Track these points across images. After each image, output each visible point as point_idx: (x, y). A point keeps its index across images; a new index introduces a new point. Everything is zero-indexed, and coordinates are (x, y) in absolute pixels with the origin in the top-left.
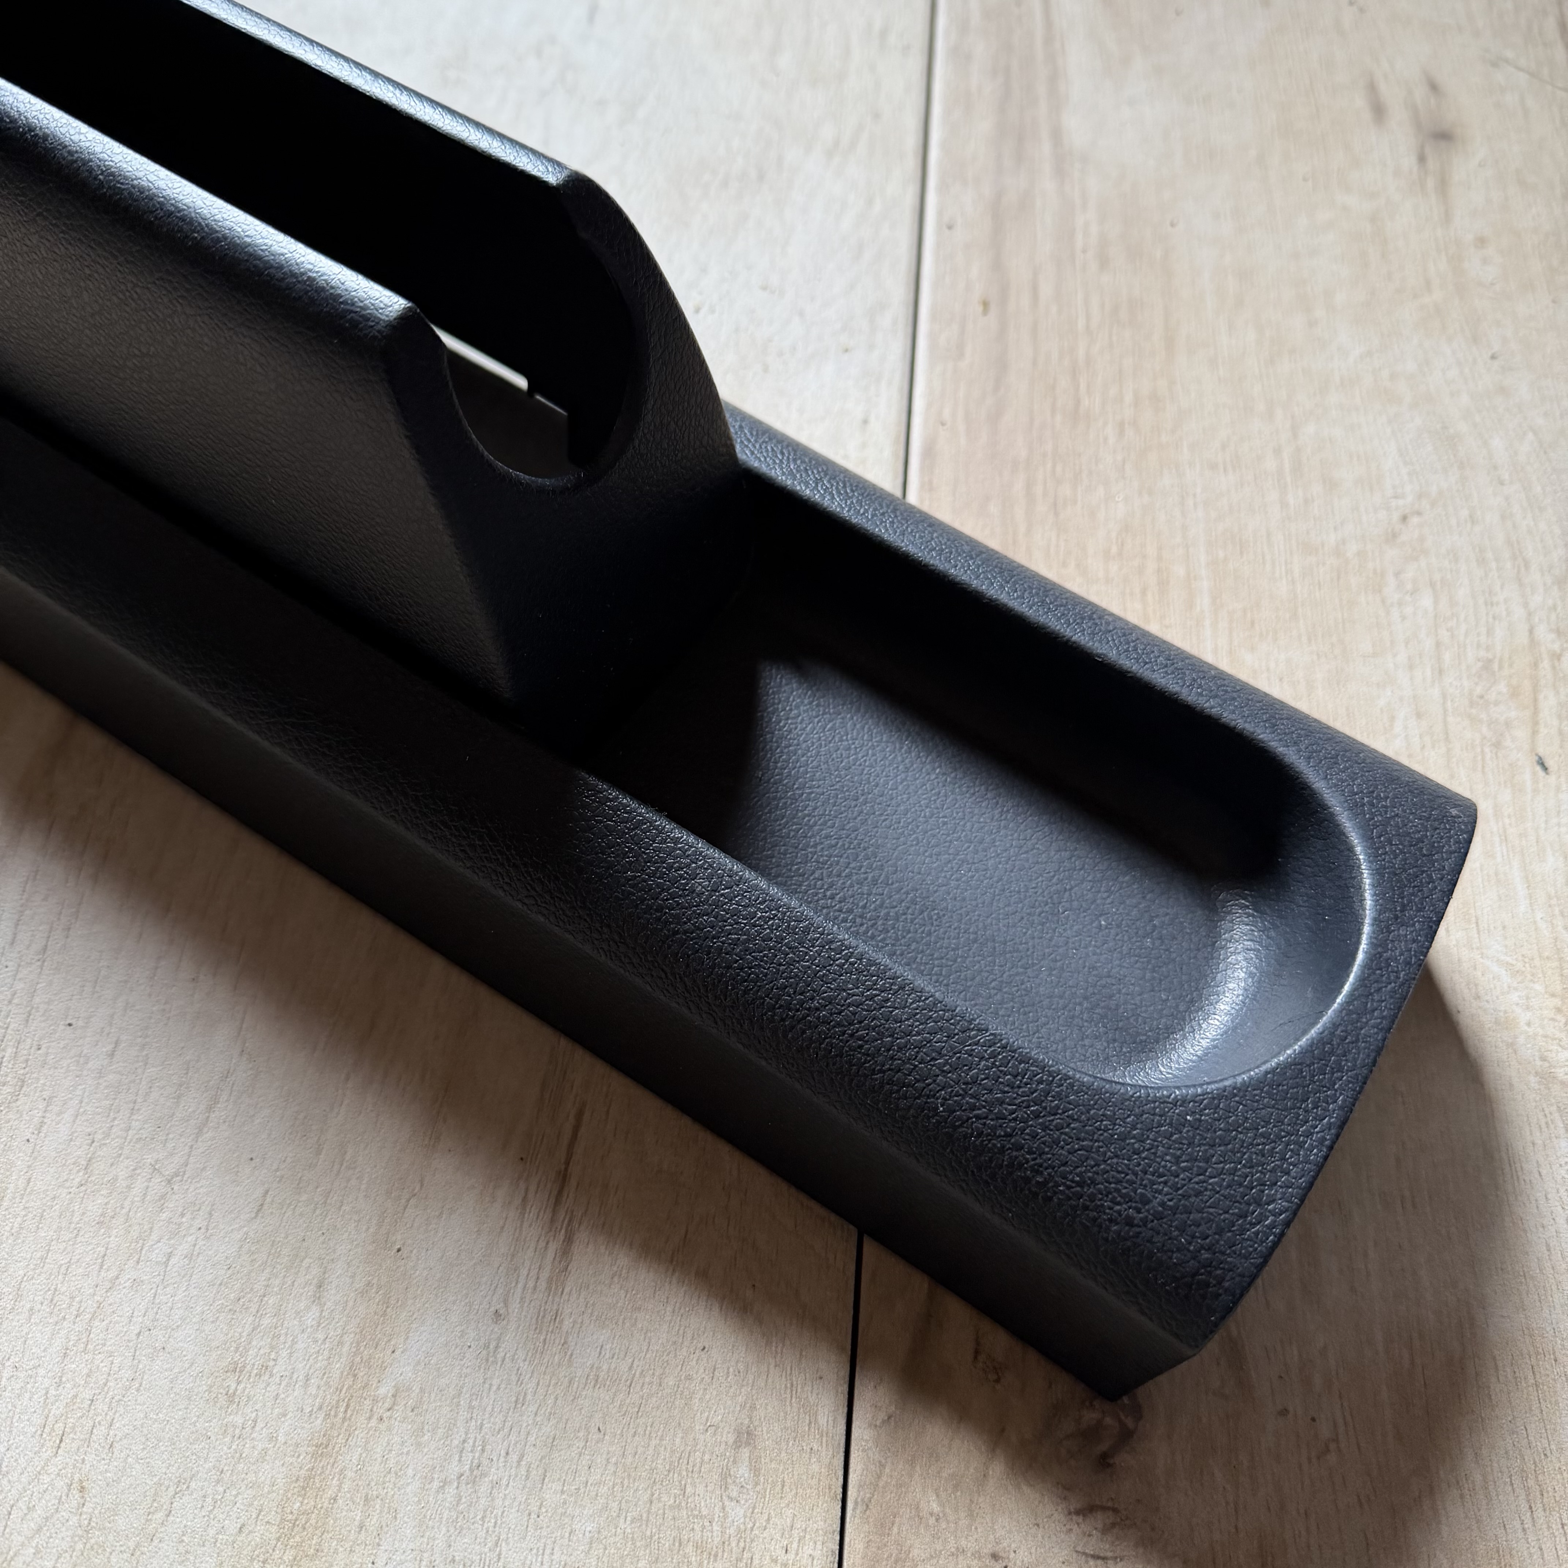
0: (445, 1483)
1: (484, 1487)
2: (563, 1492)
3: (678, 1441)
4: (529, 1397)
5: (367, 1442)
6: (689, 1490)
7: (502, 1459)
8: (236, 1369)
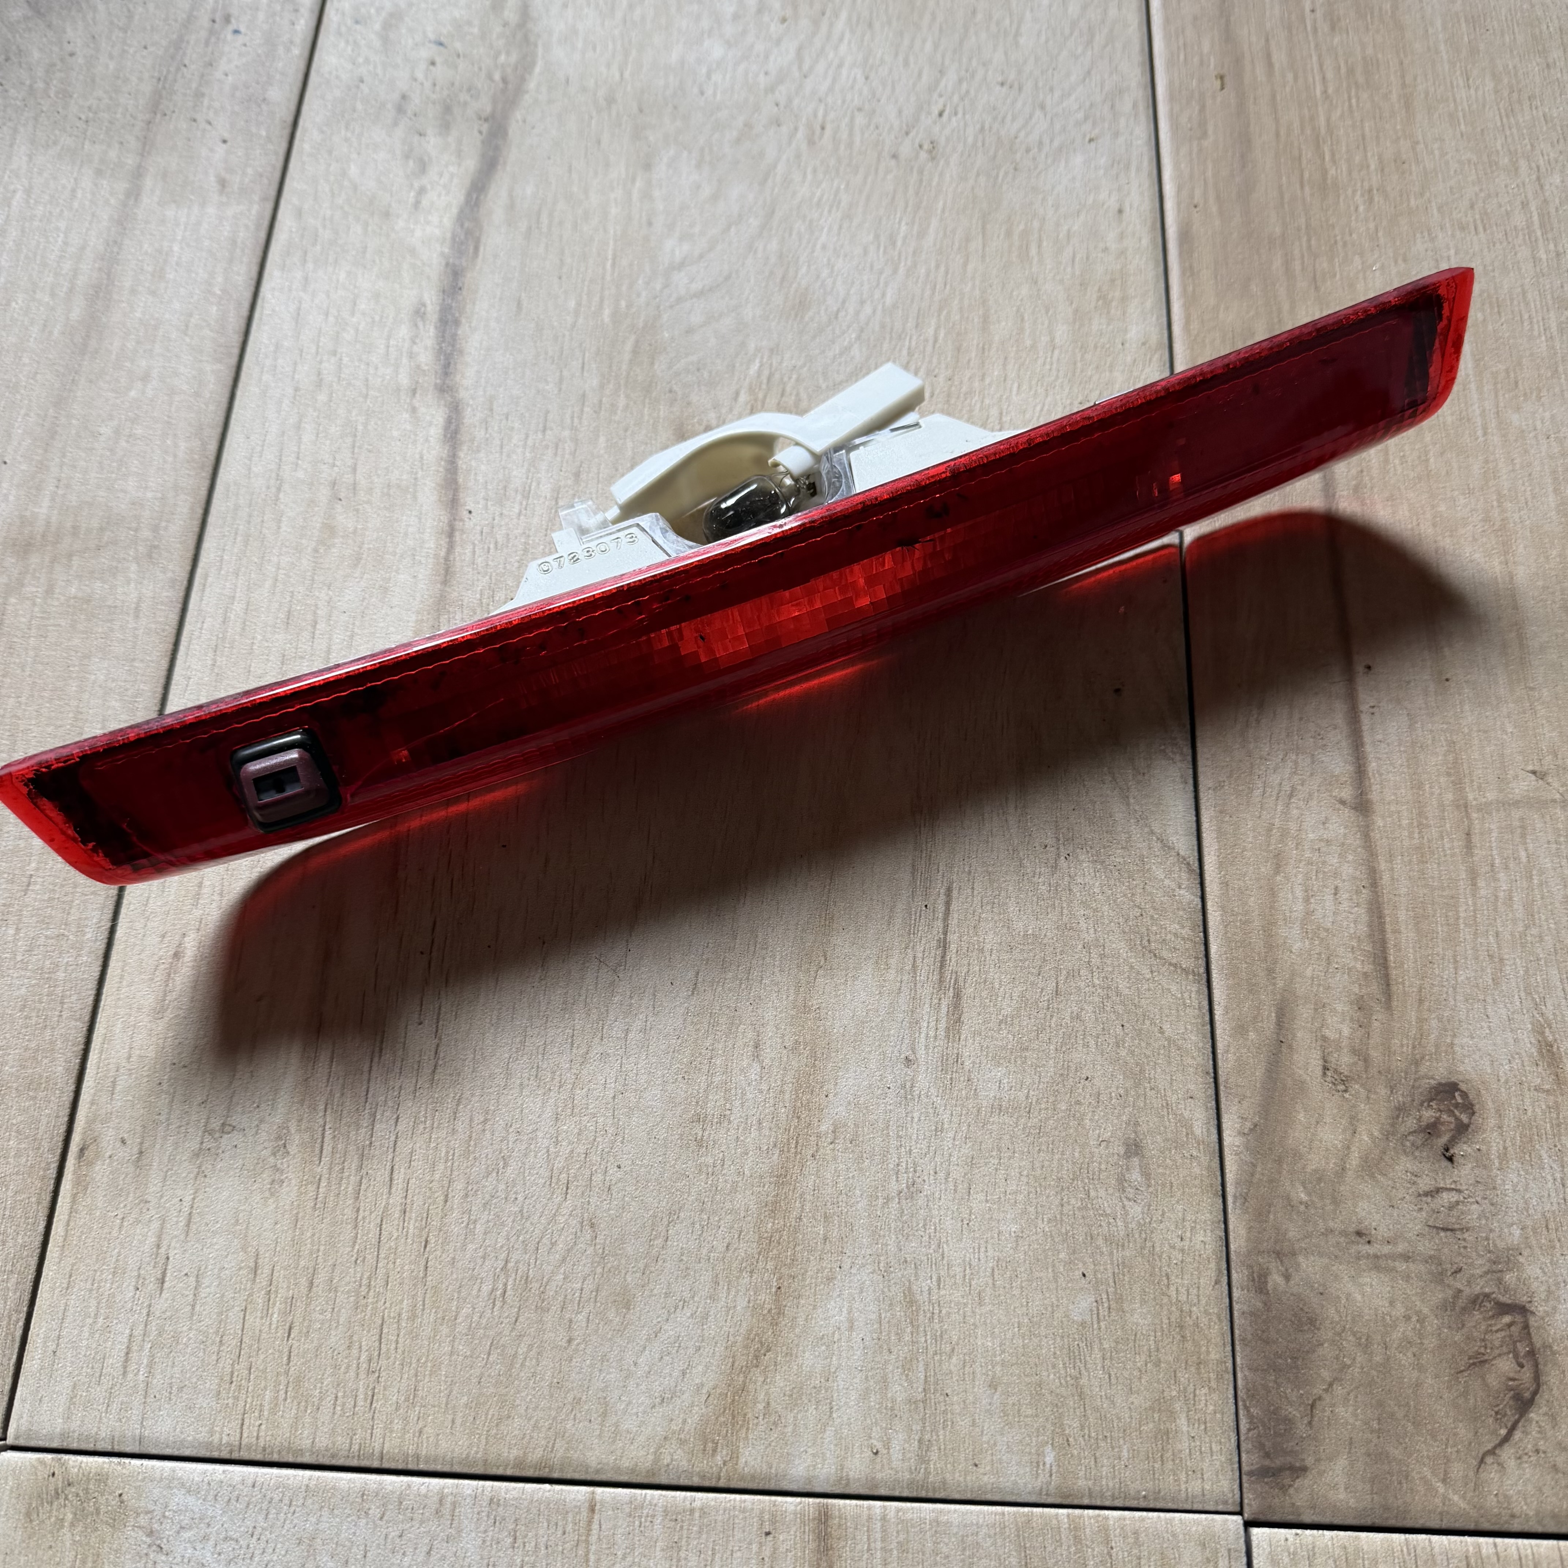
0: (888, 1199)
1: (921, 1202)
2: (987, 1201)
3: (1076, 1154)
4: (946, 1126)
5: (818, 1171)
6: (1093, 1194)
7: (932, 1178)
8: (698, 1119)
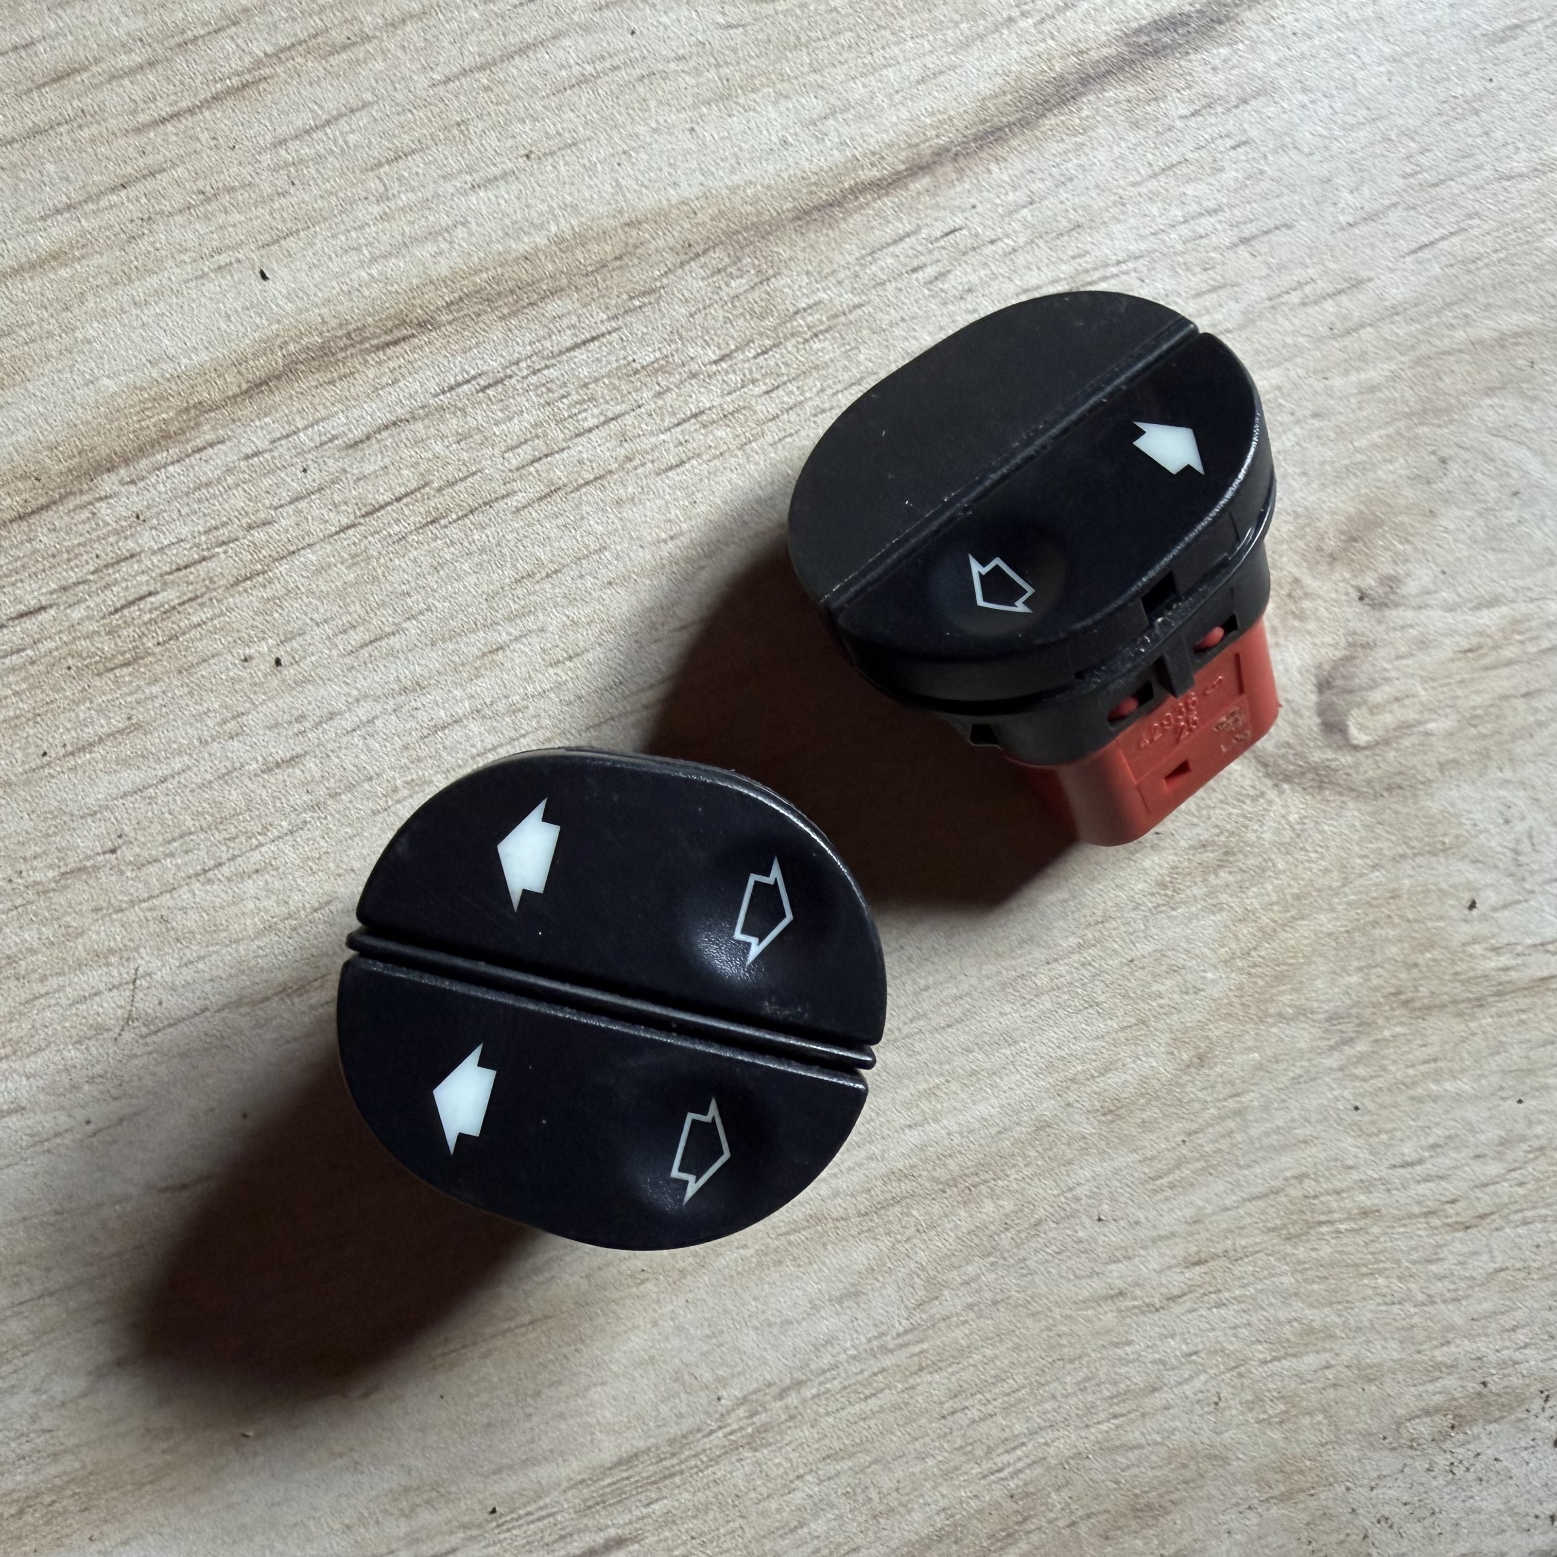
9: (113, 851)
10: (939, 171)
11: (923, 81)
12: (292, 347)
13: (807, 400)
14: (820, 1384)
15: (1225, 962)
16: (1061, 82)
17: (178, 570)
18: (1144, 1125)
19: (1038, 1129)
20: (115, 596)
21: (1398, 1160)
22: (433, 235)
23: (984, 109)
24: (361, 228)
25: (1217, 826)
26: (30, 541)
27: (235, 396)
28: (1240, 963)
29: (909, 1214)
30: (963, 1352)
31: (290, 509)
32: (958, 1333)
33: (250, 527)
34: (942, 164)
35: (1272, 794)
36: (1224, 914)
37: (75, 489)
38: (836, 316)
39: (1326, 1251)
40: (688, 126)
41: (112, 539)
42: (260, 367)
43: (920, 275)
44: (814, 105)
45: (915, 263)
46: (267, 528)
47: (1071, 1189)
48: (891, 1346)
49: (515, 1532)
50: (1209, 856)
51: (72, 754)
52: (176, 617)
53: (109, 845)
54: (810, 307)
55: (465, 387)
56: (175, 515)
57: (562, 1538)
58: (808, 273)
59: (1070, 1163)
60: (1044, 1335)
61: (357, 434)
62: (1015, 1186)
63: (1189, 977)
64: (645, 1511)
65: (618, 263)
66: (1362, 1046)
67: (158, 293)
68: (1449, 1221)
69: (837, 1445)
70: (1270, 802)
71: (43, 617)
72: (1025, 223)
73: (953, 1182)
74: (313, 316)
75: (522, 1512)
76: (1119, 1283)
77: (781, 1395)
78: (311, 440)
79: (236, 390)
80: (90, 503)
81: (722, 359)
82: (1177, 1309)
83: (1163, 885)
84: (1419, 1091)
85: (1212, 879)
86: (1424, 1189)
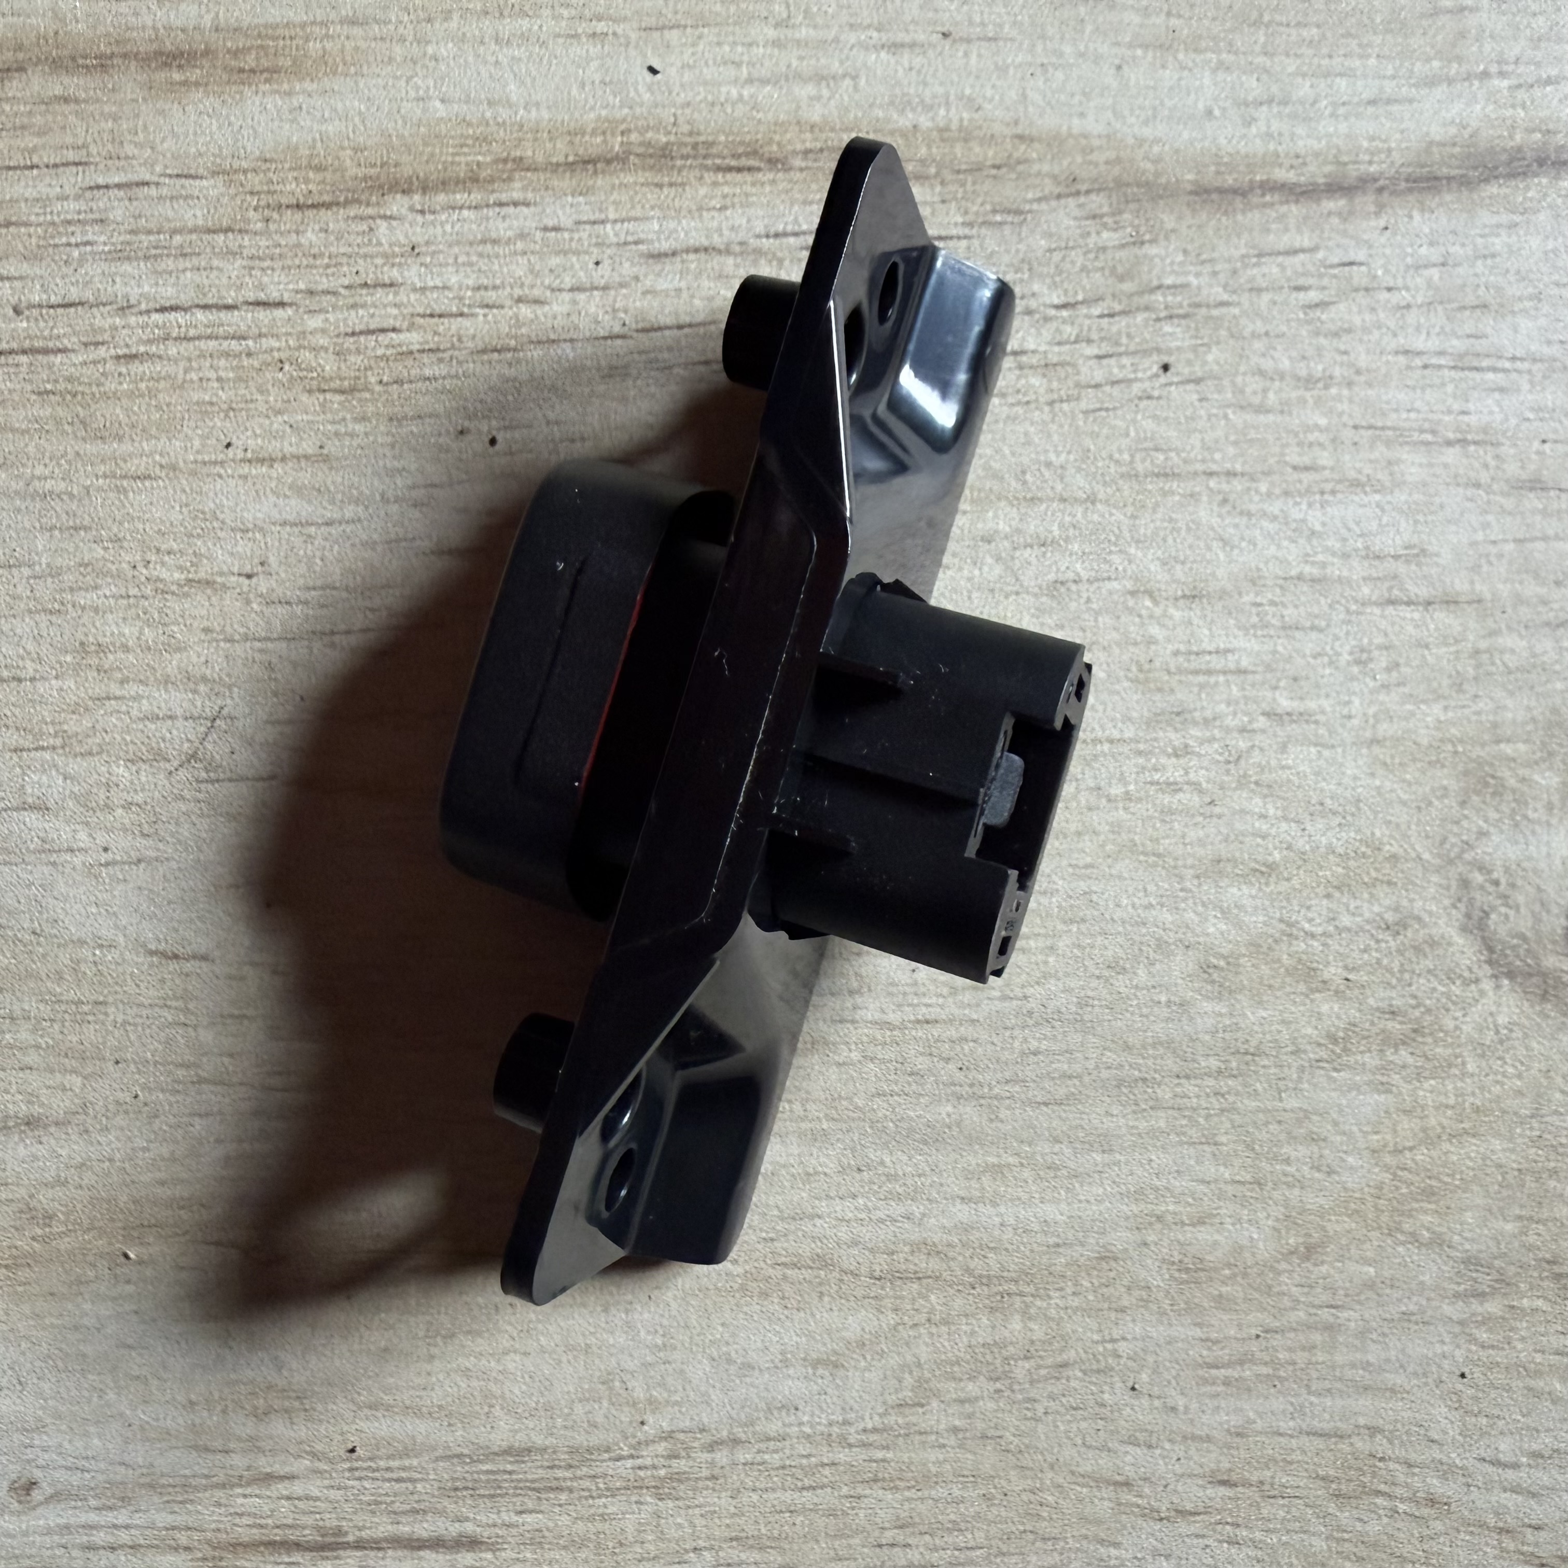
9: (249, 576)
10: (1359, 200)
11: (1372, 102)
12: (634, 137)
13: (1136, 380)
14: (759, 1452)
15: (1374, 1151)
16: (1517, 154)
17: (432, 316)
18: (1219, 1299)
19: (1102, 1258)
20: (356, 319)
21: (1488, 1454)
22: (820, 78)
23: (1428, 151)
24: (750, 45)
25: (1415, 997)
26: (297, 233)
27: (558, 165)
28: (1388, 1159)
29: (926, 1298)
30: (927, 1479)
31: (567, 296)
32: (934, 1455)
33: (519, 300)
34: (1364, 193)
35: (1487, 985)
36: (1390, 1096)
37: (363, 197)
38: (1198, 305)
39: (1374, 1528)
40: (1117, 62)
41: (379, 261)
42: (594, 145)
43: (1302, 295)
44: (1253, 86)
45: (1301, 281)
46: (536, 307)
47: (1113, 1341)
48: (852, 1440)
49: (367, 1484)
50: (1393, 1026)
51: (250, 461)
52: (409, 362)
53: (248, 569)
54: (1174, 287)
55: (792, 240)
56: (451, 261)
57: (416, 1512)
58: (1185, 252)
59: (1123, 1310)
60: (1025, 1497)
61: (665, 246)
62: (1053, 1312)
63: (1326, 1152)
64: (515, 1518)
65: (994, 172)
66: (1493, 1307)
67: (525, 38)
68: (1525, 1548)
69: (751, 1530)
70: (1482, 993)
71: (279, 313)
72: (1429, 283)
73: (986, 1280)
74: (667, 115)
75: (382, 1464)
76: (1129, 1471)
77: (711, 1447)
78: (616, 235)
79: (561, 159)
80: (372, 218)
81: (1064, 306)
82: (1183, 1527)
83: (1334, 1039)
84: (1539, 1384)
85: (1389, 1054)
86: (1509, 1500)
